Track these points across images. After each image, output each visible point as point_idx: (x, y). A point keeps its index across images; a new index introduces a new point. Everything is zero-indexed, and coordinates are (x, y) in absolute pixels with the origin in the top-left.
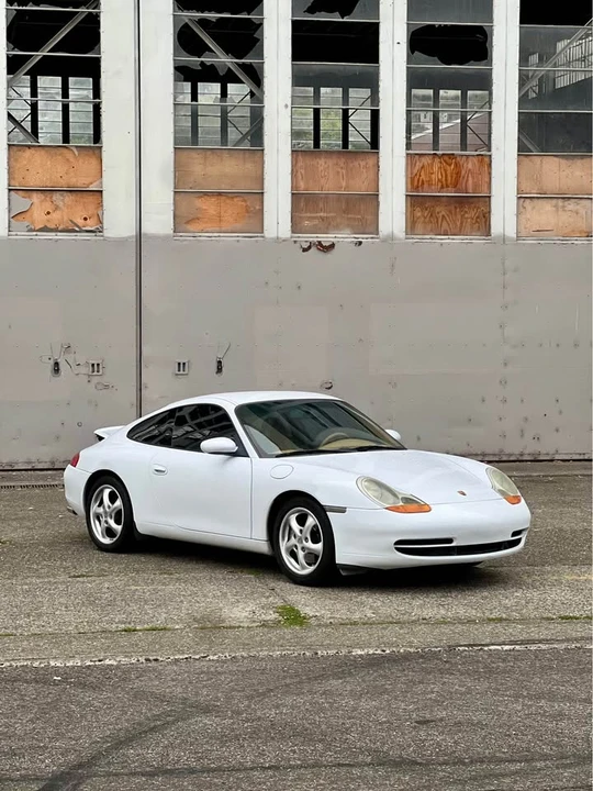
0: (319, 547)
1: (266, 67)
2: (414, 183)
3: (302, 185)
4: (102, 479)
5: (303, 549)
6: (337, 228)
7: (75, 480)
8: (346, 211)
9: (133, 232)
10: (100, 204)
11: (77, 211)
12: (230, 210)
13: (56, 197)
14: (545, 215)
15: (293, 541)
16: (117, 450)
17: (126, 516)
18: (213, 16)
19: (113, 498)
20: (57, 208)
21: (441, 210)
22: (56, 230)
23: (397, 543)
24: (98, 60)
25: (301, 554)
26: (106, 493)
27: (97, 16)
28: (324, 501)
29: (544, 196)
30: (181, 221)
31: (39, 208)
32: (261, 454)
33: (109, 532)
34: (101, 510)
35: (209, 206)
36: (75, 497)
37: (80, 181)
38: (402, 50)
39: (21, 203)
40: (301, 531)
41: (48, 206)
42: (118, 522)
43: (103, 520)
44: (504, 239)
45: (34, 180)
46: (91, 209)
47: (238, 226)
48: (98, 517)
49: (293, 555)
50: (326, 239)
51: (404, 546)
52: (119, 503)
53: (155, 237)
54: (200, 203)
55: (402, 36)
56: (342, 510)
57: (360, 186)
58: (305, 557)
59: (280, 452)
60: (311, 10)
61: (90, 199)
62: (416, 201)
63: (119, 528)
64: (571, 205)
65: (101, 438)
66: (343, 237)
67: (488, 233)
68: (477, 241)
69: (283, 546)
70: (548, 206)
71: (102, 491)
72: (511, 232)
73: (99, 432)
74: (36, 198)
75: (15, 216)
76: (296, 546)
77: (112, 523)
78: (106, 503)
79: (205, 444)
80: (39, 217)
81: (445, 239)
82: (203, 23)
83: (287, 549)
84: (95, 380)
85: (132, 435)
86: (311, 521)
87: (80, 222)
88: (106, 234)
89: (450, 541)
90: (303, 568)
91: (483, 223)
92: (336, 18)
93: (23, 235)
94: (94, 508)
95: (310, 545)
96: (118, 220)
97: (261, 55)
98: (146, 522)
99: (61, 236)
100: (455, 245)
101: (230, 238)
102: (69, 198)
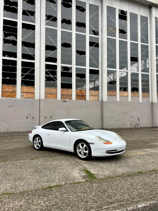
0: (87, 152)
1: (57, 77)
2: (77, 93)
3: (62, 93)
4: (36, 136)
5: (83, 152)
6: (67, 99)
7: (31, 136)
8: (68, 97)
9: (39, 98)
10: (34, 95)
11: (31, 96)
12: (53, 96)
13: (28, 93)
14: (92, 98)
15: (80, 150)
16: (39, 130)
17: (41, 143)
18: (50, 70)
19: (39, 140)
20: (28, 95)
21: (80, 97)
22: (28, 98)
23: (107, 151)
24: (34, 75)
25: (82, 153)
26: (37, 139)
27: (34, 69)
28: (88, 142)
29: (92, 95)
30: (46, 97)
31: (25, 95)
32: (72, 131)
33: (38, 146)
34: (36, 142)
35: (50, 95)
36: (31, 139)
37: (31, 91)
38: (75, 76)
39: (23, 94)
40: (82, 148)
41: (27, 95)
42: (40, 144)
43: (36, 144)
44: (88, 101)
45: (25, 91)
46: (33, 95)
47: (54, 98)
48: (35, 143)
49: (80, 153)
50: (65, 100)
51: (108, 152)
52: (40, 141)
53: (42, 99)
54: (48, 95)
55: (75, 74)
56: (93, 144)
57: (70, 93)
58: (83, 154)
59: (76, 130)
60: (63, 70)
61: (33, 94)
62: (77, 95)
63: (40, 146)
64: (96, 97)
65: (36, 128)
66: (67, 100)
67: (86, 100)
68: (84, 101)
69: (78, 151)
70: (93, 97)
71: (36, 138)
72: (89, 100)
73: (35, 127)
74: (25, 93)
75: (22, 96)
76: (81, 152)
77: (38, 145)
78: (37, 141)
79: (60, 129)
80: (25, 96)
81: (81, 101)
82: (49, 71)
83: (79, 152)
84: (33, 119)
85: (43, 127)
86: (85, 146)
87: (31, 97)
88: (35, 99)
89: (117, 150)
90: (83, 156)
91: (85, 99)
92: (66, 71)
93: (23, 99)
94: (35, 142)
95: (85, 151)
96: (37, 97)
97: (57, 75)
98: (45, 144)
99: (28, 99)
100: (82, 101)
101: (52, 100)
102: (30, 94)
